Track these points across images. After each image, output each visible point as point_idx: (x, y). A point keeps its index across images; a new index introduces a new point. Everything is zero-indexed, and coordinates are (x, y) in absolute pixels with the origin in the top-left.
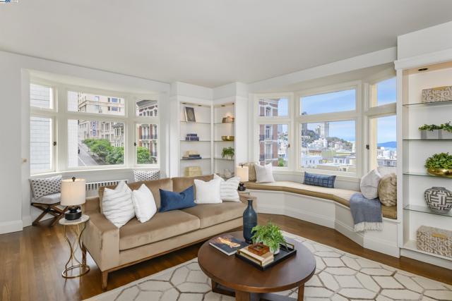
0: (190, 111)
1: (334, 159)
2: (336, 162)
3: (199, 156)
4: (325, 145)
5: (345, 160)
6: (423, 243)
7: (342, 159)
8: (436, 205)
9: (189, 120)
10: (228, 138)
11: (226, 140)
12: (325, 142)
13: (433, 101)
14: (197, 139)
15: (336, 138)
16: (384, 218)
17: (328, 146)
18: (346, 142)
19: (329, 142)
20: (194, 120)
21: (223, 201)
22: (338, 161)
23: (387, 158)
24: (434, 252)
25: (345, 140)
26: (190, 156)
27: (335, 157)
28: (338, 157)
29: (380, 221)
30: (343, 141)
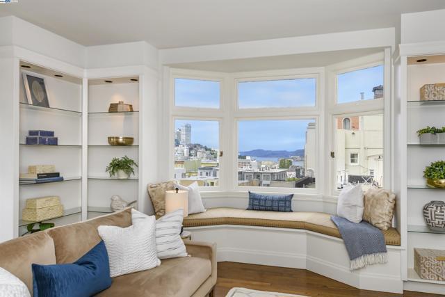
0: (36, 83)
1: (199, 171)
2: (201, 175)
3: (58, 174)
4: (186, 155)
5: (212, 173)
6: (427, 270)
7: (208, 171)
8: (441, 223)
9: (36, 103)
10: (121, 140)
11: (115, 143)
12: (186, 150)
13: (436, 99)
14: (54, 142)
15: (199, 145)
16: (388, 247)
17: (190, 155)
18: (210, 150)
19: (191, 149)
20: (46, 104)
21: (163, 260)
22: (204, 174)
23: (257, 170)
24: (438, 280)
25: (208, 147)
26: (39, 176)
27: (200, 169)
28: (204, 169)
29: (385, 251)
30: (206, 149)
